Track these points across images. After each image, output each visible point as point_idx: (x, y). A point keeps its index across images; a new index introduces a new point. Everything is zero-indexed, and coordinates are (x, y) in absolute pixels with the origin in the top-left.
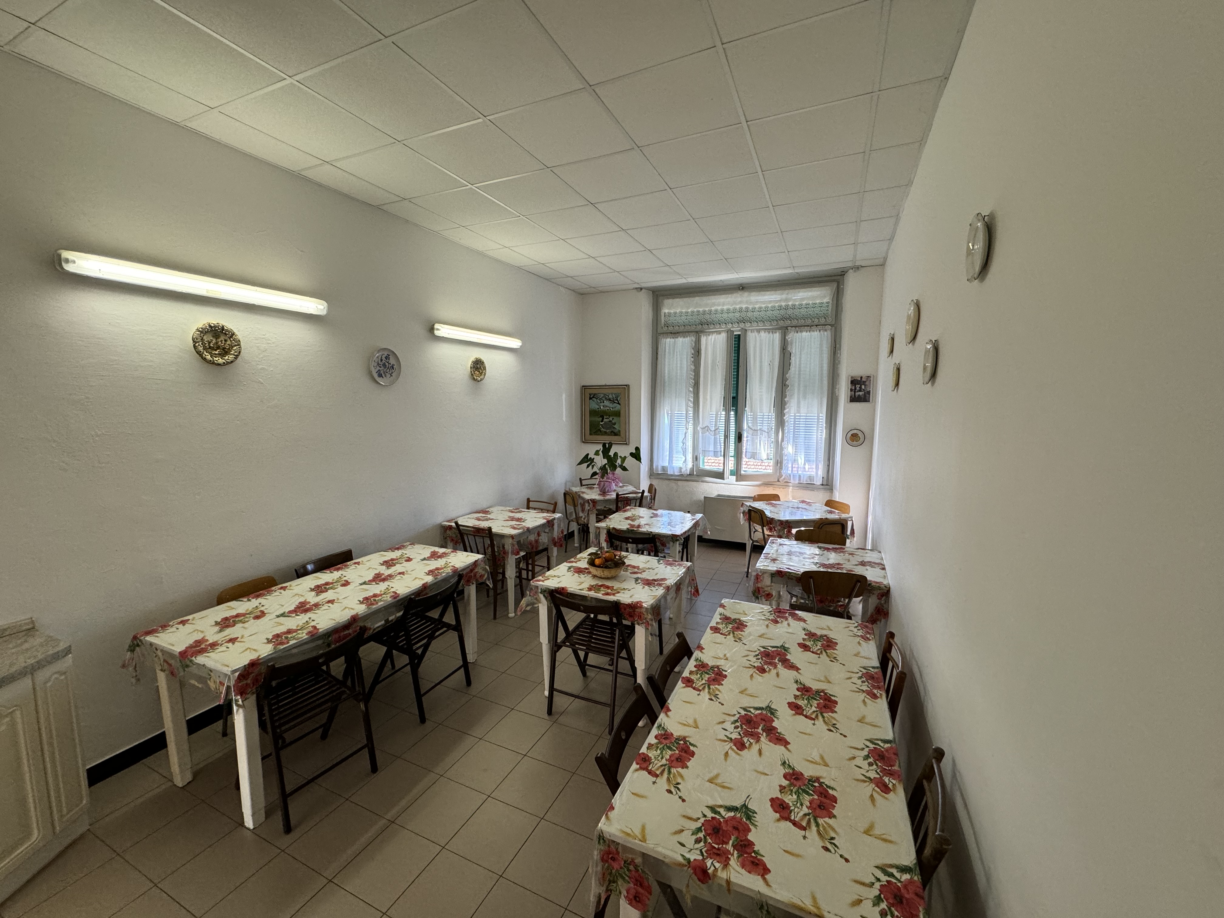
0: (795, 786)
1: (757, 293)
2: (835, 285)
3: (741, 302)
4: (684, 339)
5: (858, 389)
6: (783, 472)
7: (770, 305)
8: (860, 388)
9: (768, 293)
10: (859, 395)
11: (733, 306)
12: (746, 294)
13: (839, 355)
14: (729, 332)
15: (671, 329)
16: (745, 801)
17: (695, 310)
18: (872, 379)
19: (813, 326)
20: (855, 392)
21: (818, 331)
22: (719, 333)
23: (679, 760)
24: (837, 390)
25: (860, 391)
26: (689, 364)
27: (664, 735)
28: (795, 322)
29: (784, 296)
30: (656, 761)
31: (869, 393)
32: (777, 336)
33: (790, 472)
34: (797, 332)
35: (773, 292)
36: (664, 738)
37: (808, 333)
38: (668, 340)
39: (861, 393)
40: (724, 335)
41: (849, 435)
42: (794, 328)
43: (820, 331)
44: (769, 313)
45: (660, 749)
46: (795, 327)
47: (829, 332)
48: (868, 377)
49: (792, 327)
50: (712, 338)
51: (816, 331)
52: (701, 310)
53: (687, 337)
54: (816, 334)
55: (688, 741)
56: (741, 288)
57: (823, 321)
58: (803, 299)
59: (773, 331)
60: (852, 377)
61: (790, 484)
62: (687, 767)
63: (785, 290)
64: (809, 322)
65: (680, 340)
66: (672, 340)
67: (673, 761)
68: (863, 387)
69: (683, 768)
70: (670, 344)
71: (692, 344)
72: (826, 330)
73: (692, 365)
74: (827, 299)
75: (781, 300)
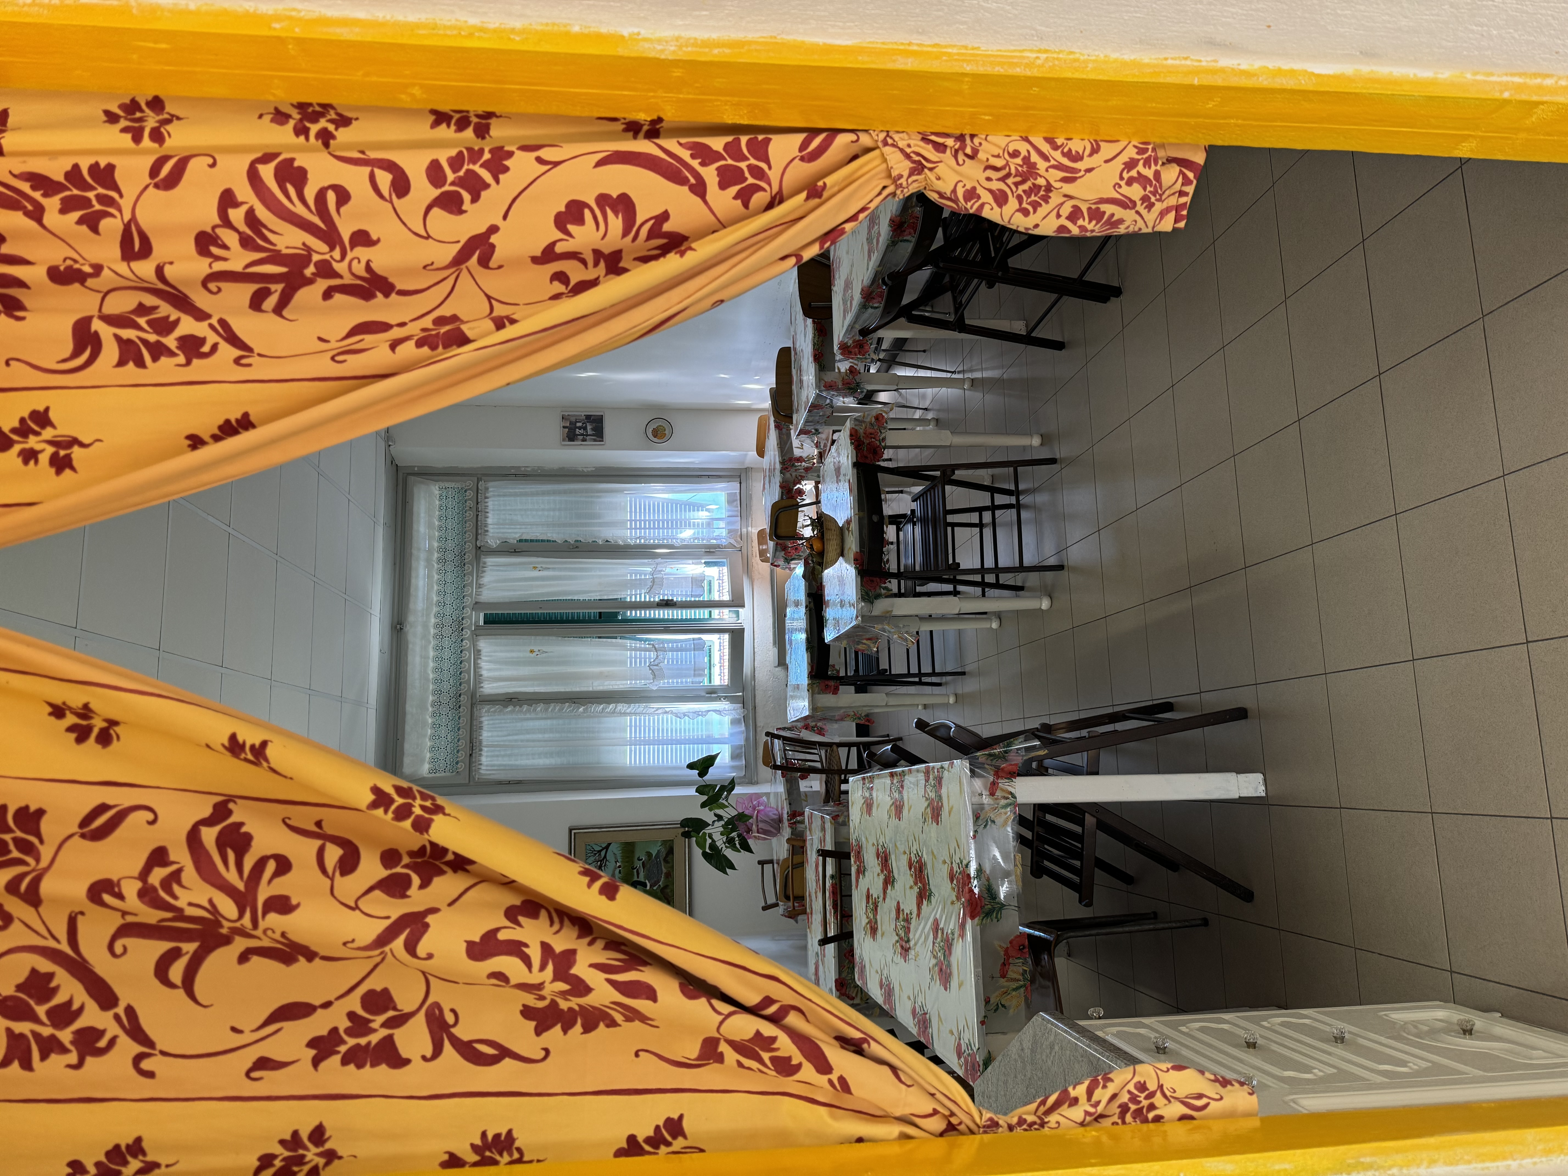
1: (412, 599)
2: (411, 479)
3: (425, 626)
4: (485, 727)
5: (582, 431)
7: (436, 577)
8: (580, 428)
9: (413, 581)
10: (592, 429)
11: (431, 639)
12: (411, 618)
13: (529, 469)
14: (478, 632)
15: (462, 755)
17: (430, 709)
18: (566, 414)
19: (477, 508)
20: (587, 435)
21: (487, 500)
22: (478, 653)
24: (585, 470)
25: (585, 429)
26: (533, 716)
28: (470, 536)
29: (423, 555)
31: (588, 417)
32: (490, 561)
34: (487, 531)
35: (413, 574)
37: (489, 515)
38: (484, 760)
39: (589, 427)
42: (479, 537)
43: (486, 498)
44: (449, 577)
46: (477, 534)
47: (490, 484)
48: (563, 418)
49: (477, 539)
50: (485, 671)
51: (487, 502)
52: (431, 698)
53: (481, 722)
54: (491, 504)
56: (398, 627)
57: (470, 494)
58: (430, 526)
59: (480, 569)
60: (564, 440)
63: (411, 554)
64: (470, 514)
65: (486, 736)
66: (485, 751)
68: (579, 424)
70: (492, 756)
71: (495, 712)
72: (487, 489)
73: (535, 710)
74: (435, 489)
75: (428, 561)
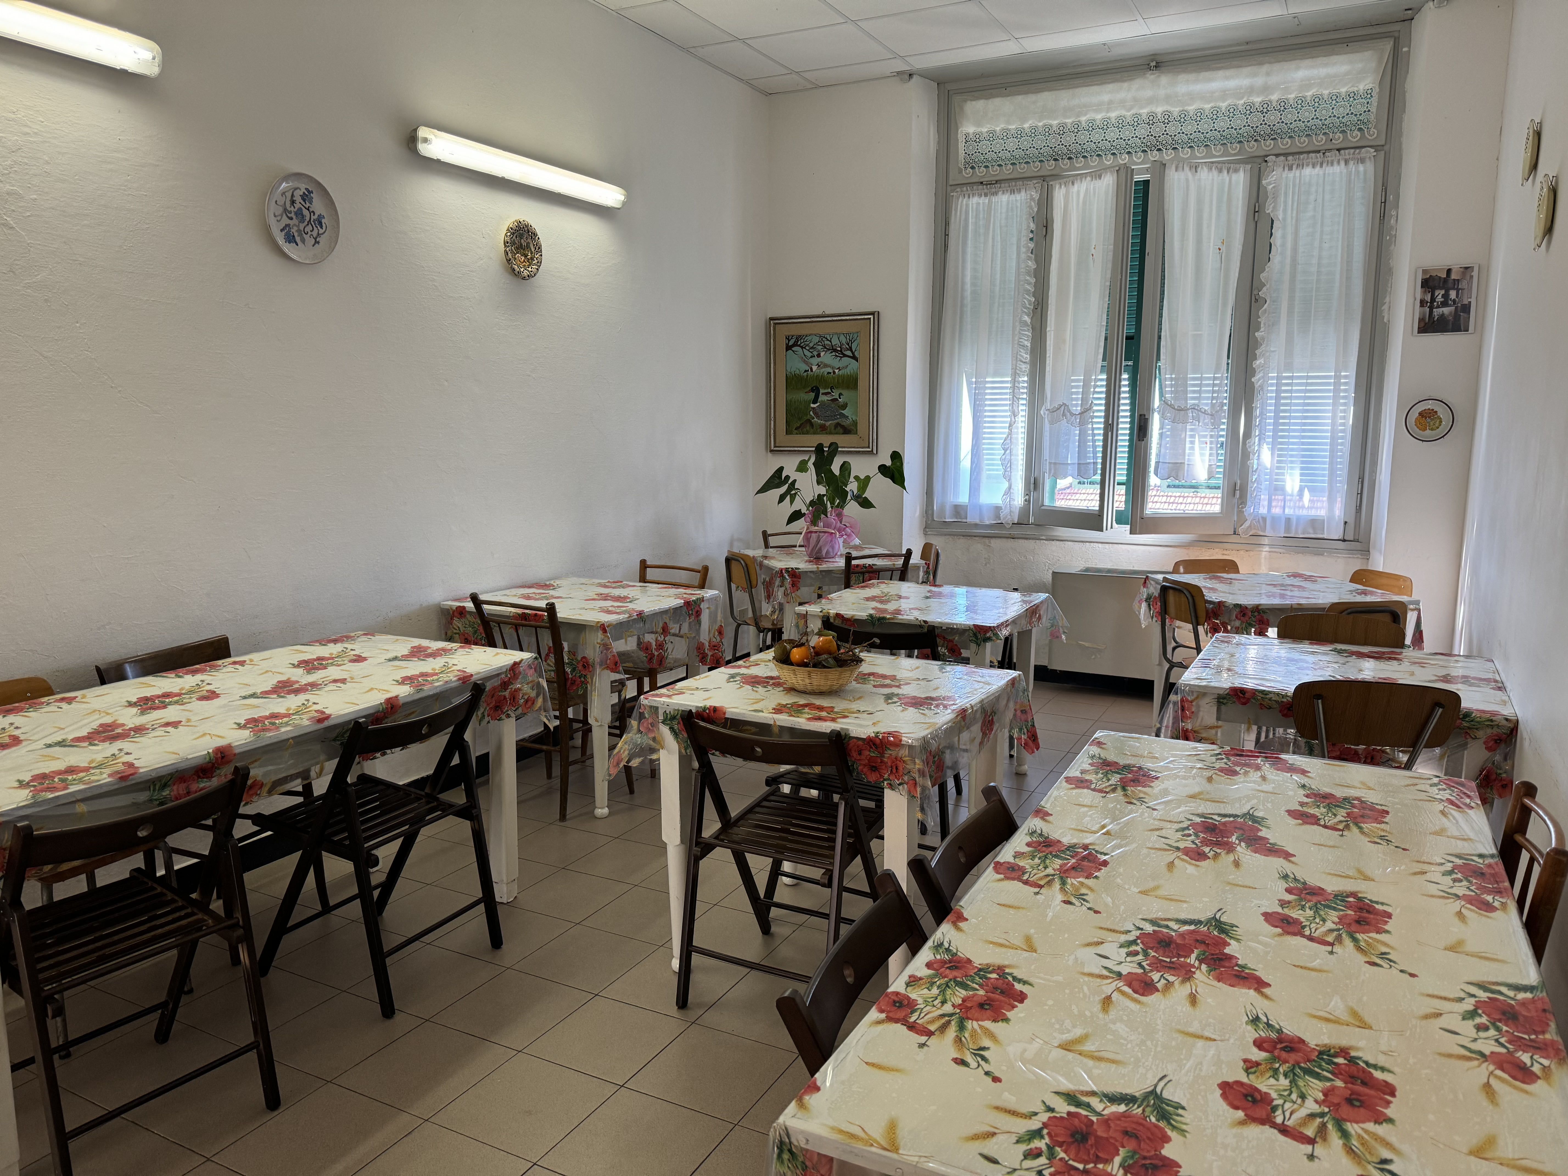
0: (1285, 1062)
1: (1192, 76)
2: (1388, 46)
3: (1150, 101)
4: (1012, 197)
5: (1439, 299)
6: (1249, 510)
8: (1446, 296)
9: (1221, 73)
10: (1442, 316)
11: (1133, 112)
12: (1164, 79)
13: (1393, 221)
14: (1123, 173)
15: (981, 172)
16: (1156, 1086)
17: (1041, 124)
18: (1475, 274)
19: (1330, 150)
20: (1431, 308)
21: (1342, 163)
22: (1097, 175)
23: (987, 1007)
24: (1385, 307)
25: (1445, 304)
26: (1023, 256)
27: (950, 961)
28: (1285, 144)
29: (1259, 81)
30: (928, 1008)
31: (1466, 308)
32: (1240, 179)
33: (1263, 511)
34: (1291, 168)
35: (1228, 72)
36: (949, 968)
37: (1318, 170)
38: (975, 200)
39: (1446, 310)
40: (1108, 181)
41: (1415, 414)
42: (1282, 158)
43: (1346, 162)
44: (1222, 124)
45: (938, 987)
46: (1286, 155)
47: (1370, 166)
48: (1466, 268)
49: (1277, 155)
50: (1080, 189)
51: (1339, 162)
52: (1055, 123)
53: (1019, 191)
54: (1336, 171)
55: (1008, 974)
56: (1153, 64)
57: (1354, 137)
58: (1306, 85)
59: (1230, 167)
60: (1425, 272)
61: (1266, 541)
62: (1006, 1020)
63: (1261, 64)
64: (1319, 141)
65: (1003, 199)
66: (983, 200)
67: (969, 1009)
68: (1453, 294)
69: (995, 1020)
70: (977, 210)
71: (1031, 207)
72: (1362, 160)
73: (1029, 258)
74: (1367, 83)
75: (1251, 90)
